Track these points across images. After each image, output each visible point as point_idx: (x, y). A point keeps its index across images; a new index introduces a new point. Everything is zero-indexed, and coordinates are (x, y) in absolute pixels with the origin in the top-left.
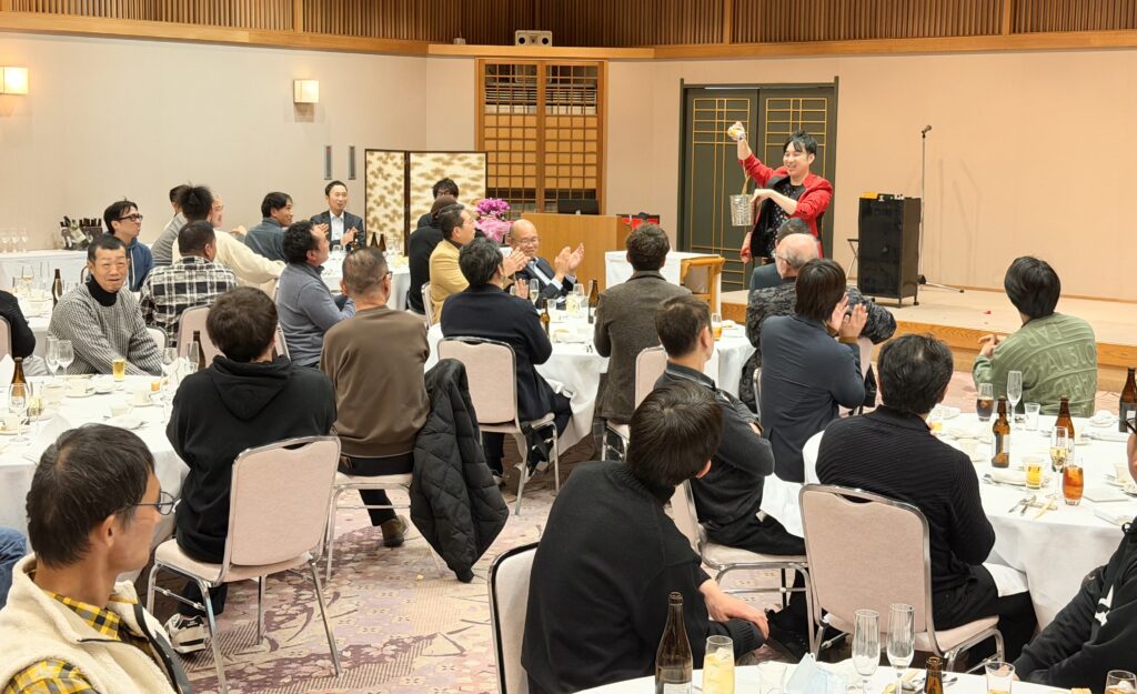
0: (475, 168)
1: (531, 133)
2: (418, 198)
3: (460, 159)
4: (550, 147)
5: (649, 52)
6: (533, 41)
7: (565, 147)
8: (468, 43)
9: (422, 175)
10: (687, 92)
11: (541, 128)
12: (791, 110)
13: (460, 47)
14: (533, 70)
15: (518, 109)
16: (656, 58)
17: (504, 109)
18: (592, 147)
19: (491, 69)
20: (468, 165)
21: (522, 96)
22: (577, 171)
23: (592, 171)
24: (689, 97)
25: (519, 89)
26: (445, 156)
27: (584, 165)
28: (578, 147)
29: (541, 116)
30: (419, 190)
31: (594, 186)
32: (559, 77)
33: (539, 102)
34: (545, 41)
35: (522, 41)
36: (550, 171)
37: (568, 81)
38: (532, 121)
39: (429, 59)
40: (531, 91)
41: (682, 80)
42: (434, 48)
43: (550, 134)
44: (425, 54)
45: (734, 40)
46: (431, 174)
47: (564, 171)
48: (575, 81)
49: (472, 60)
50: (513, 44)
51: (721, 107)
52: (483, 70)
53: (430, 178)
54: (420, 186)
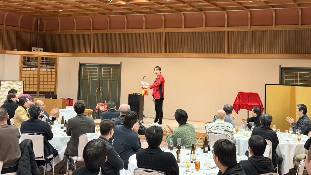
0: (20, 86)
1: (36, 76)
2: (3, 94)
3: (16, 83)
4: (41, 80)
5: (70, 54)
6: (37, 50)
7: (46, 80)
8: (18, 50)
9: (4, 87)
10: (80, 65)
11: (39, 75)
12: (109, 71)
13: (15, 52)
14: (37, 58)
15: (32, 69)
16: (72, 56)
17: (28, 69)
18: (53, 80)
19: (24, 58)
20: (18, 85)
21: (32, 65)
22: (49, 87)
23: (53, 87)
24: (81, 67)
25: (33, 64)
26: (11, 82)
27: (51, 85)
28: (49, 80)
29: (39, 71)
30: (3, 92)
31: (54, 91)
32: (44, 61)
33: (38, 67)
34: (41, 51)
35: (34, 50)
36: (41, 86)
37: (47, 62)
38: (36, 72)
39: (6, 55)
40: (36, 64)
41: (79, 62)
42: (7, 52)
43: (42, 76)
44: (5, 53)
45: (94, 52)
46: (7, 87)
47: (45, 86)
48: (49, 62)
49: (19, 55)
50: (31, 51)
51: (90, 69)
52: (22, 58)
53: (6, 88)
54: (3, 91)
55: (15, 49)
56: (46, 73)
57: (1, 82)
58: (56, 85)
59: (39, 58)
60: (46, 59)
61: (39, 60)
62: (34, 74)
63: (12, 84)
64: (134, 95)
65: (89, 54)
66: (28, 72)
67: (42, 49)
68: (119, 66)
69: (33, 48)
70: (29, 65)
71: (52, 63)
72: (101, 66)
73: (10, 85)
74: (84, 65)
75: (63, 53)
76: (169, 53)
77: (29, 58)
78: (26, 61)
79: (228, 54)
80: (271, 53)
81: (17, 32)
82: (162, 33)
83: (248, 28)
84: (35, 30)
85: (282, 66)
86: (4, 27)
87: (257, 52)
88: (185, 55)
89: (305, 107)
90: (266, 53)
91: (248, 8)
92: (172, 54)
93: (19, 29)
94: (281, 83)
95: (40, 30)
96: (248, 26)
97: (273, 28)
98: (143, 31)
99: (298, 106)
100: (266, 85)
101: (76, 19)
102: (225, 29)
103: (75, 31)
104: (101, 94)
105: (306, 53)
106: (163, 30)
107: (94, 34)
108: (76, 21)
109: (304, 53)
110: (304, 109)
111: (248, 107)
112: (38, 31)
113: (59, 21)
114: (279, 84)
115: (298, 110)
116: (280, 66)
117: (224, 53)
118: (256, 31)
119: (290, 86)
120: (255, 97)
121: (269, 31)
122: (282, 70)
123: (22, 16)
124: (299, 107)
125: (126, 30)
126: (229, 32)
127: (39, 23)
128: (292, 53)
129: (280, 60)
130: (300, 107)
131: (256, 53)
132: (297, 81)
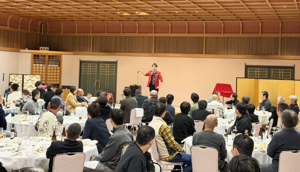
0: (38, 79)
1: (44, 71)
2: (25, 85)
3: (35, 76)
4: (49, 74)
5: (72, 53)
6: (44, 49)
7: (52, 74)
8: (28, 49)
9: (26, 80)
10: (81, 62)
11: (46, 70)
13: (27, 50)
14: (44, 56)
15: (41, 65)
16: (73, 54)
17: (38, 65)
18: (58, 74)
20: (37, 78)
21: (41, 62)
22: (55, 79)
23: (58, 80)
25: (41, 60)
28: (55, 74)
29: (47, 67)
30: (26, 83)
32: (51, 58)
33: (46, 63)
34: (47, 50)
35: (41, 49)
36: (48, 79)
37: (53, 59)
38: (44, 68)
39: (20, 53)
40: (44, 61)
41: (80, 59)
42: (21, 50)
43: (49, 71)
44: (19, 52)
45: (93, 51)
46: (28, 80)
47: (52, 79)
48: (55, 59)
49: (31, 53)
50: (40, 50)
51: (90, 66)
53: (28, 81)
55: (27, 49)
56: (52, 68)
57: (24, 76)
58: (60, 78)
59: (46, 56)
60: (52, 56)
61: (47, 58)
62: (42, 69)
63: (32, 77)
64: (134, 86)
65: (89, 52)
66: (38, 68)
67: (48, 48)
68: (116, 63)
69: (41, 48)
70: (38, 62)
71: (58, 61)
72: (99, 63)
73: (31, 78)
74: (84, 62)
75: (65, 51)
76: (158, 53)
77: (38, 56)
78: (36, 57)
79: (206, 55)
80: (238, 54)
81: (27, 34)
82: (152, 37)
83: (222, 35)
84: (40, 32)
85: (246, 64)
86: (19, 30)
87: (228, 54)
88: (171, 55)
89: (267, 93)
90: (235, 54)
91: (222, 20)
92: (160, 54)
93: (29, 31)
94: (246, 77)
95: (44, 32)
96: (221, 33)
97: (240, 35)
98: (137, 35)
100: (237, 78)
101: (77, 23)
102: (204, 35)
103: (76, 34)
104: (100, 85)
105: (264, 55)
106: (153, 35)
107: (93, 37)
108: (78, 26)
109: (263, 55)
110: (266, 94)
111: (223, 94)
112: (42, 33)
113: (62, 25)
114: (244, 77)
117: (203, 54)
118: (227, 37)
119: (254, 79)
120: (228, 87)
121: (238, 37)
122: (247, 67)
123: (32, 20)
125: (121, 34)
126: (206, 37)
127: (43, 26)
128: (254, 55)
129: (245, 59)
130: (263, 93)
131: (227, 54)
132: (257, 76)
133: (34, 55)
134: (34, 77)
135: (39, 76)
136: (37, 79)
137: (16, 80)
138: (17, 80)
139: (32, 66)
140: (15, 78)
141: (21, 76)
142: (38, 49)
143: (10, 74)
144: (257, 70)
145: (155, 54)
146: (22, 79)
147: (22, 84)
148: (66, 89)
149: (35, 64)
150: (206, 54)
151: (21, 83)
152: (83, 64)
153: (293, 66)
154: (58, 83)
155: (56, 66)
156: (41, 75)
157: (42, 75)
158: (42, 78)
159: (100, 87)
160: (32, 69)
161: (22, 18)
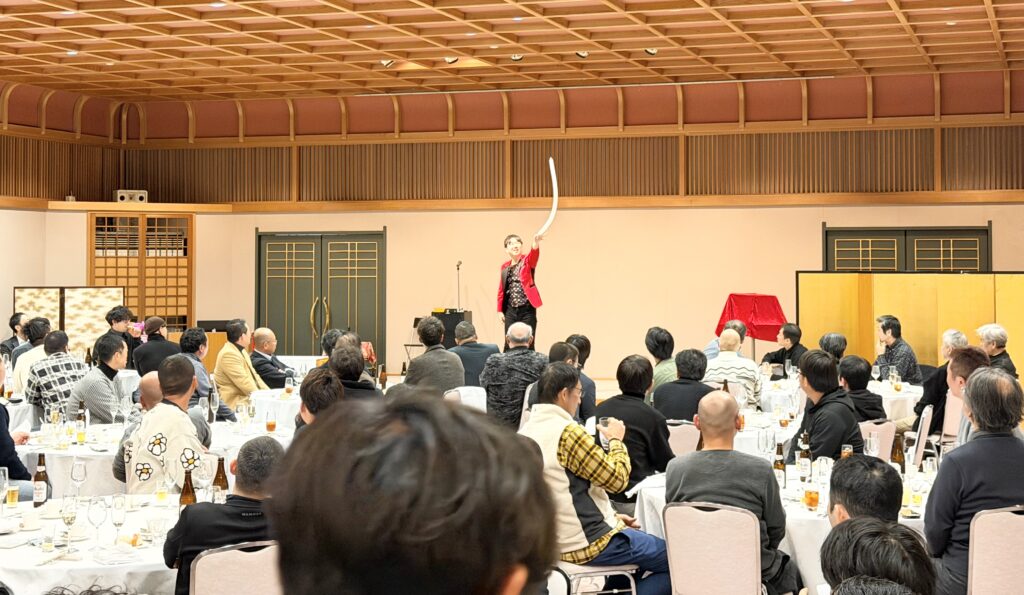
1: (134, 272)
2: (71, 324)
3: (103, 293)
4: (150, 282)
5: (228, 207)
6: (131, 198)
7: (161, 282)
8: (77, 200)
9: (74, 306)
10: (260, 238)
11: (142, 268)
13: (71, 203)
14: (134, 221)
15: (123, 253)
16: (234, 212)
17: (111, 253)
18: (183, 282)
19: (100, 221)
20: (109, 297)
21: (121, 242)
22: (172, 301)
23: (183, 301)
25: (124, 236)
27: (177, 296)
28: (172, 281)
29: (142, 258)
30: (72, 318)
31: (185, 313)
33: (140, 247)
34: (141, 199)
35: (122, 198)
36: (150, 302)
37: (164, 230)
38: (134, 262)
39: (48, 214)
40: (134, 238)
41: (257, 229)
42: (53, 204)
43: (150, 272)
44: (45, 209)
45: (300, 199)
46: (81, 305)
47: (161, 301)
48: (169, 230)
49: (85, 214)
50: (116, 201)
51: (291, 250)
52: (94, 221)
53: (80, 308)
54: (72, 315)
55: (71, 197)
56: (161, 262)
57: (66, 290)
58: (190, 297)
59: (140, 220)
60: (161, 221)
61: (142, 227)
62: (128, 268)
63: (94, 296)
64: (448, 313)
65: (285, 204)
66: (111, 262)
67: (144, 193)
68: (380, 236)
69: (120, 193)
70: (110, 242)
71: (180, 237)
72: (322, 237)
73: (90, 299)
74: (272, 236)
75: (202, 202)
76: (524, 199)
77: (111, 221)
78: (104, 225)
79: (689, 198)
80: (799, 192)
81: (72, 146)
82: (503, 142)
83: (741, 128)
84: (115, 138)
85: (827, 226)
86: (43, 133)
87: (763, 190)
89: (895, 323)
90: (787, 191)
91: (739, 76)
92: (532, 199)
93: (78, 136)
94: (827, 268)
95: (128, 139)
96: (738, 121)
97: (803, 126)
98: (450, 136)
99: (880, 321)
100: (797, 273)
101: (242, 103)
102: (680, 130)
103: (241, 140)
104: (328, 316)
105: (887, 191)
106: (505, 135)
107: (300, 149)
108: (244, 110)
109: (882, 191)
110: (893, 326)
111: (754, 330)
112: (124, 142)
113: (190, 113)
114: (821, 269)
115: (882, 330)
116: (824, 224)
117: (677, 194)
118: (759, 136)
119: (857, 274)
120: (770, 304)
121: (794, 134)
122: (829, 234)
123: (85, 99)
124: (881, 324)
125: (397, 136)
126: (687, 137)
127: (124, 117)
128: (852, 191)
129: (821, 208)
130: (884, 323)
131: (760, 192)
132: (866, 263)
133: (97, 219)
134: (100, 294)
135: (119, 292)
136: (109, 300)
137: (37, 306)
138: (42, 307)
139: (92, 258)
140: (35, 300)
141: (54, 294)
142: (111, 199)
143: (15, 288)
144: (865, 244)
145: (514, 199)
146: (58, 304)
147: (58, 319)
148: (214, 331)
149: (103, 249)
150: (687, 193)
151: (55, 316)
152: (266, 245)
153: (987, 225)
154: (183, 312)
155: (175, 255)
156: (124, 287)
157: (128, 287)
158: (128, 297)
159: (328, 321)
160: (92, 267)
161: (53, 92)
